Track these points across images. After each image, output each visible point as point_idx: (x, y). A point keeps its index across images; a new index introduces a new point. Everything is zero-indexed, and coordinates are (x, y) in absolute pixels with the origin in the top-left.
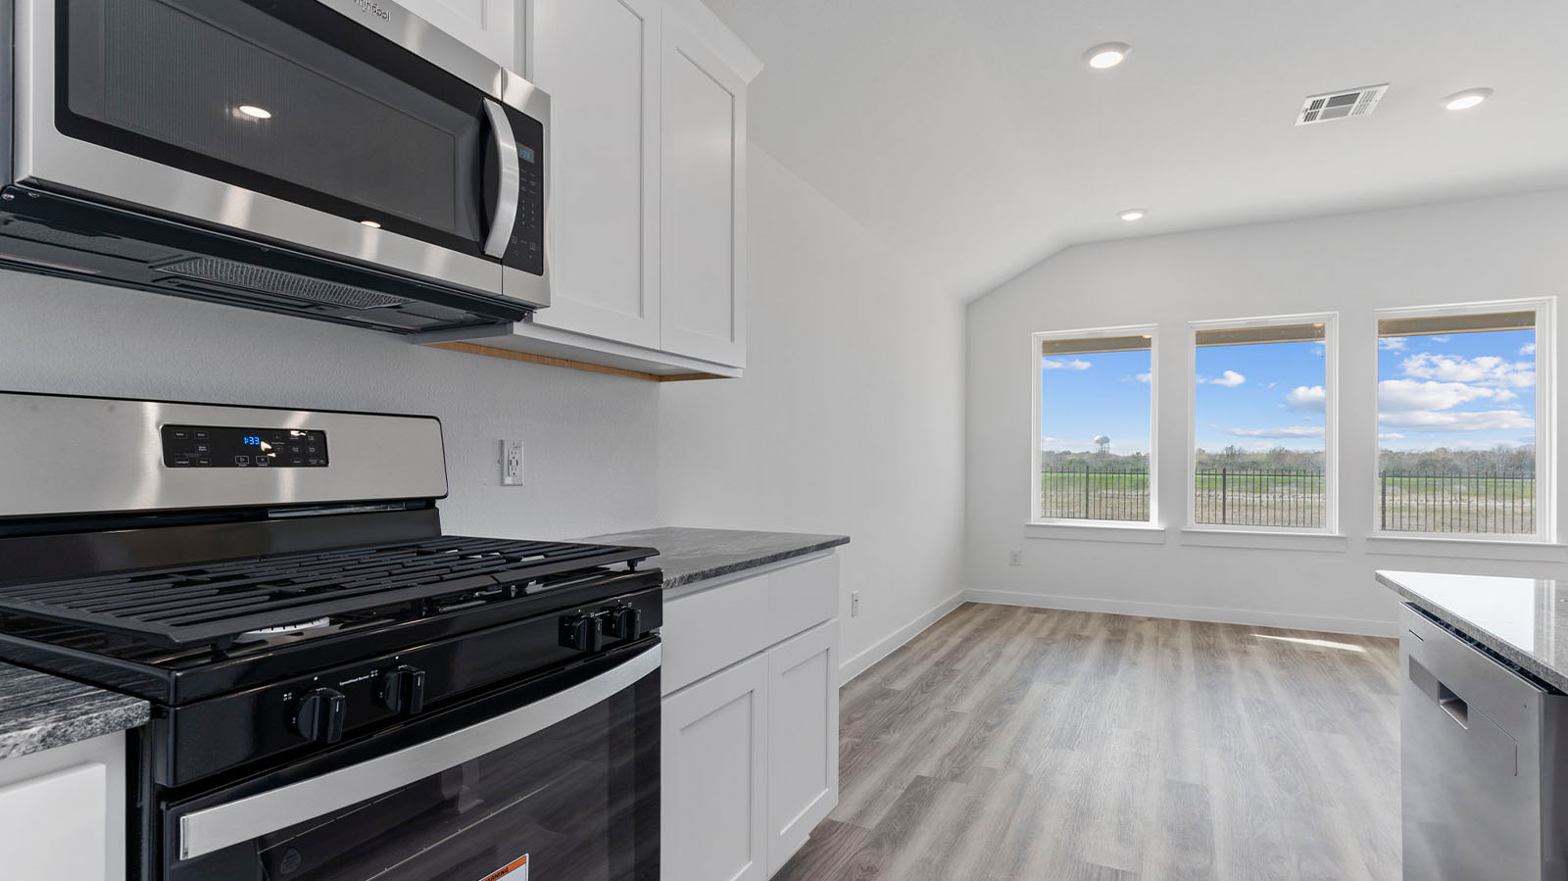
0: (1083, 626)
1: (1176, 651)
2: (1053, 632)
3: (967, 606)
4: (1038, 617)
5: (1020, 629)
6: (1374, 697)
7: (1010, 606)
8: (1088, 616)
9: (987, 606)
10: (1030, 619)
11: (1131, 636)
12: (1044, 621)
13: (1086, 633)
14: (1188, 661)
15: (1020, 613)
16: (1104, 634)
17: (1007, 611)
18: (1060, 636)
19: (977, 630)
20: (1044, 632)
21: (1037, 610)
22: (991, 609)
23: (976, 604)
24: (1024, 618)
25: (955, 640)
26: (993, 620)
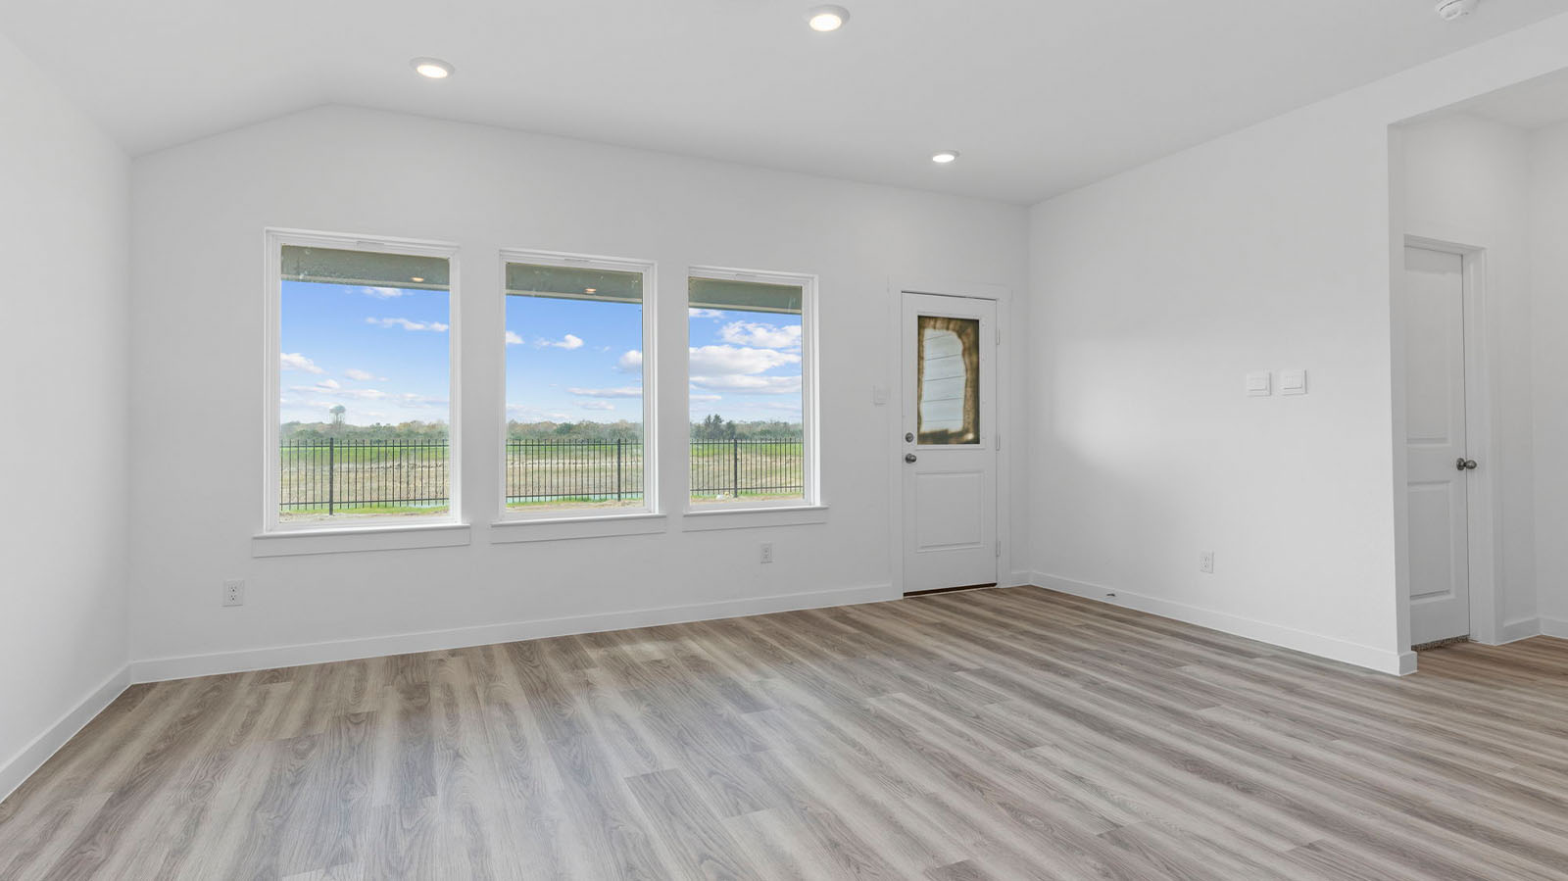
0: (359, 692)
1: (506, 707)
2: (309, 721)
3: (132, 695)
4: (280, 689)
5: (246, 728)
6: (745, 717)
7: (223, 677)
8: (362, 665)
9: (179, 685)
10: (264, 697)
11: (436, 693)
12: (290, 698)
13: (365, 708)
14: (530, 726)
15: (244, 686)
16: (394, 702)
17: (216, 690)
18: (322, 726)
19: (152, 757)
20: (292, 725)
21: (276, 675)
22: (185, 694)
23: (152, 686)
24: (251, 701)
25: (91, 804)
26: (186, 721)
